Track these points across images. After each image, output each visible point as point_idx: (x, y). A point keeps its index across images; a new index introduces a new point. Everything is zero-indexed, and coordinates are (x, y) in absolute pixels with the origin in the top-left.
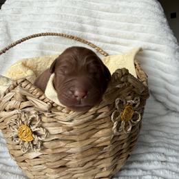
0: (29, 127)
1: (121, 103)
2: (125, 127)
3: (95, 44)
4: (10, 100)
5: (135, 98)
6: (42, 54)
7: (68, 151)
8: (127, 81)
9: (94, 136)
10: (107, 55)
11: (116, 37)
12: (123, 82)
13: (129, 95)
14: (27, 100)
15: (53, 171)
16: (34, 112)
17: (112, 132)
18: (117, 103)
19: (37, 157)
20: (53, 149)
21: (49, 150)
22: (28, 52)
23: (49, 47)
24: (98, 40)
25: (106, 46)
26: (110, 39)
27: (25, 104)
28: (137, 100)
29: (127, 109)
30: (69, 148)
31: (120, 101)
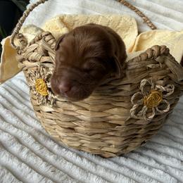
0: (46, 82)
1: (148, 85)
2: (147, 113)
3: (144, 13)
4: (33, 51)
5: (169, 86)
6: (83, 12)
7: (79, 117)
8: (163, 63)
9: (107, 111)
10: (155, 28)
11: (172, 8)
12: (158, 63)
13: (162, 79)
14: (48, 55)
15: (61, 129)
16: (52, 69)
17: (129, 114)
18: (142, 84)
19: (50, 112)
20: (64, 110)
21: (61, 110)
22: (69, 9)
23: (92, 7)
24: (148, 8)
25: (157, 18)
26: (163, 9)
27: (46, 59)
28: (170, 88)
29: (155, 95)
30: (80, 115)
31: (147, 83)
